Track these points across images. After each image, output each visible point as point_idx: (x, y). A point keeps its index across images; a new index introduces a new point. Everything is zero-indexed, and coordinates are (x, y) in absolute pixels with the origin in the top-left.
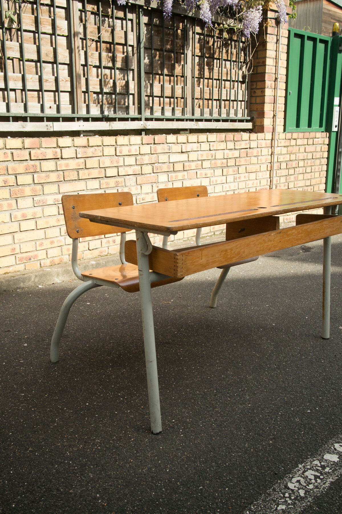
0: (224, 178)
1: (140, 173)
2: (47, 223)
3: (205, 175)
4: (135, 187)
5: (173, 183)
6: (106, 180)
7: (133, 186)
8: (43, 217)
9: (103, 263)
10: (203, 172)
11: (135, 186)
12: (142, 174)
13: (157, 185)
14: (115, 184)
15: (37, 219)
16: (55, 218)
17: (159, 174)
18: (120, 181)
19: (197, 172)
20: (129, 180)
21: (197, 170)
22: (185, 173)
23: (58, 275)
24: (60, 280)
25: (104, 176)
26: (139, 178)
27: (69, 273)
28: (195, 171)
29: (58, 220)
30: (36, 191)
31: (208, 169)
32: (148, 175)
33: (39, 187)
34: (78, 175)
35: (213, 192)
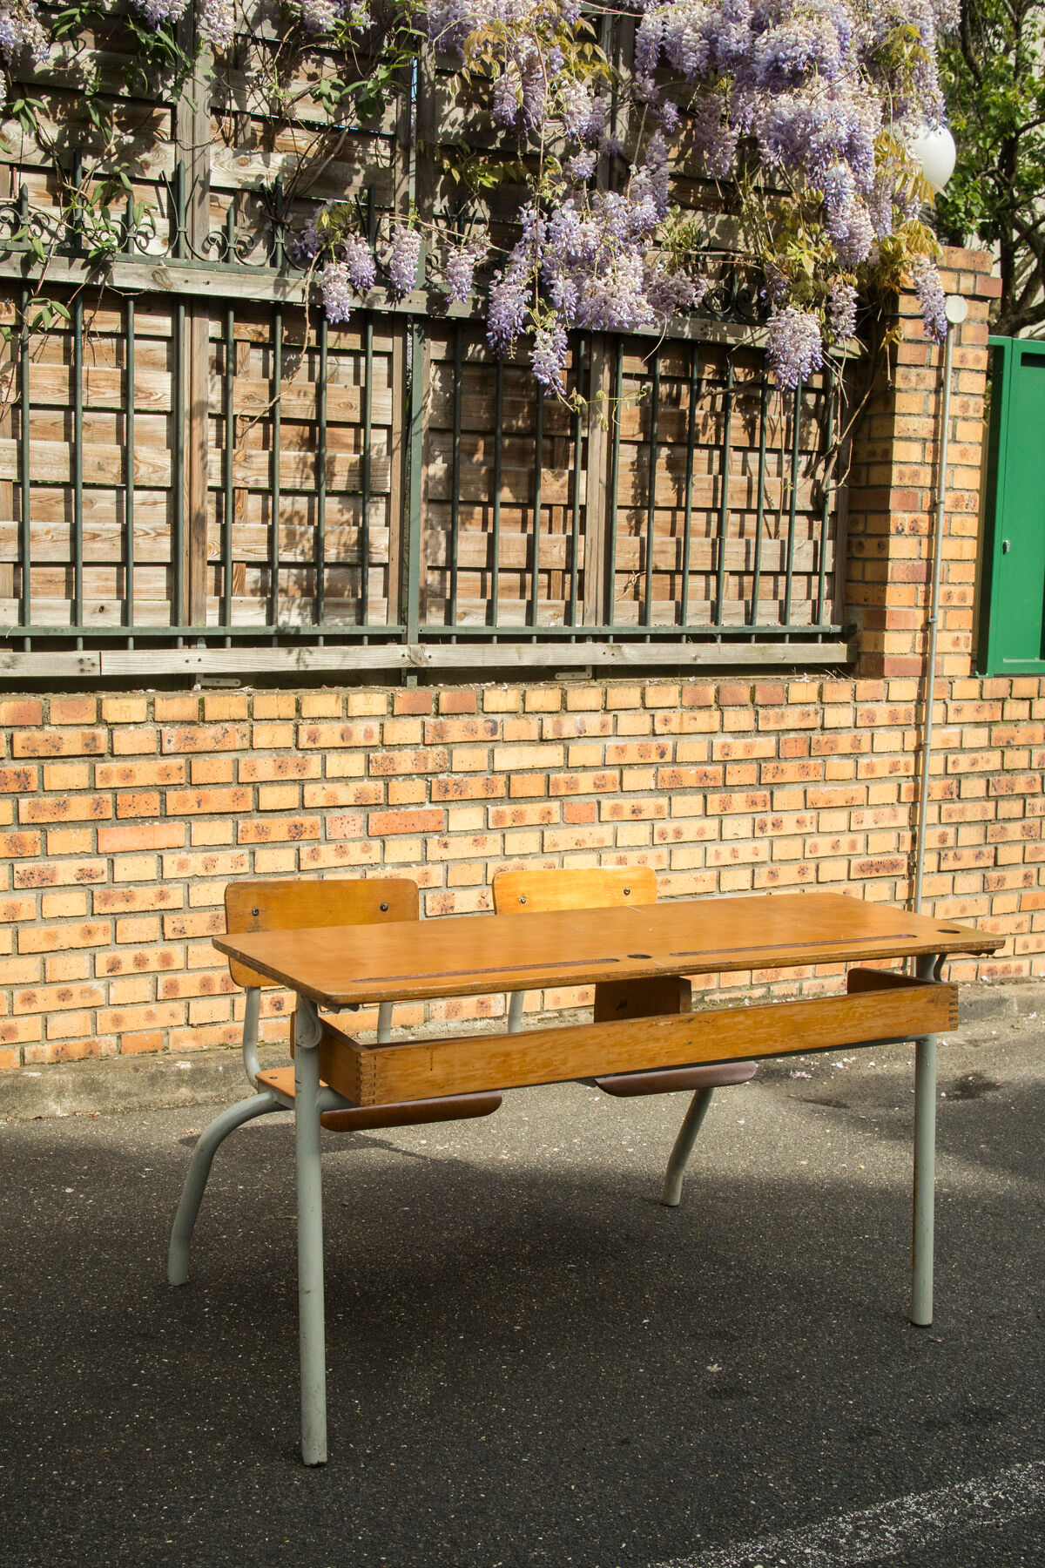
0: (714, 823)
1: (381, 801)
2: (52, 937)
3: (634, 812)
4: (359, 844)
5: (504, 836)
6: (258, 820)
7: (353, 840)
8: (39, 919)
9: (217, 1071)
10: (627, 803)
11: (361, 839)
12: (388, 805)
13: (445, 839)
14: (290, 831)
15: (19, 925)
16: (78, 926)
17: (452, 807)
18: (307, 825)
19: (599, 803)
20: (339, 822)
21: (599, 797)
22: (555, 806)
23: (60, 1093)
24: (64, 1110)
25: (250, 806)
26: (375, 816)
27: (96, 1091)
28: (593, 799)
29: (89, 932)
30: (22, 845)
31: (645, 793)
32: (413, 809)
33: (32, 835)
34: (164, 802)
35: (665, 866)
